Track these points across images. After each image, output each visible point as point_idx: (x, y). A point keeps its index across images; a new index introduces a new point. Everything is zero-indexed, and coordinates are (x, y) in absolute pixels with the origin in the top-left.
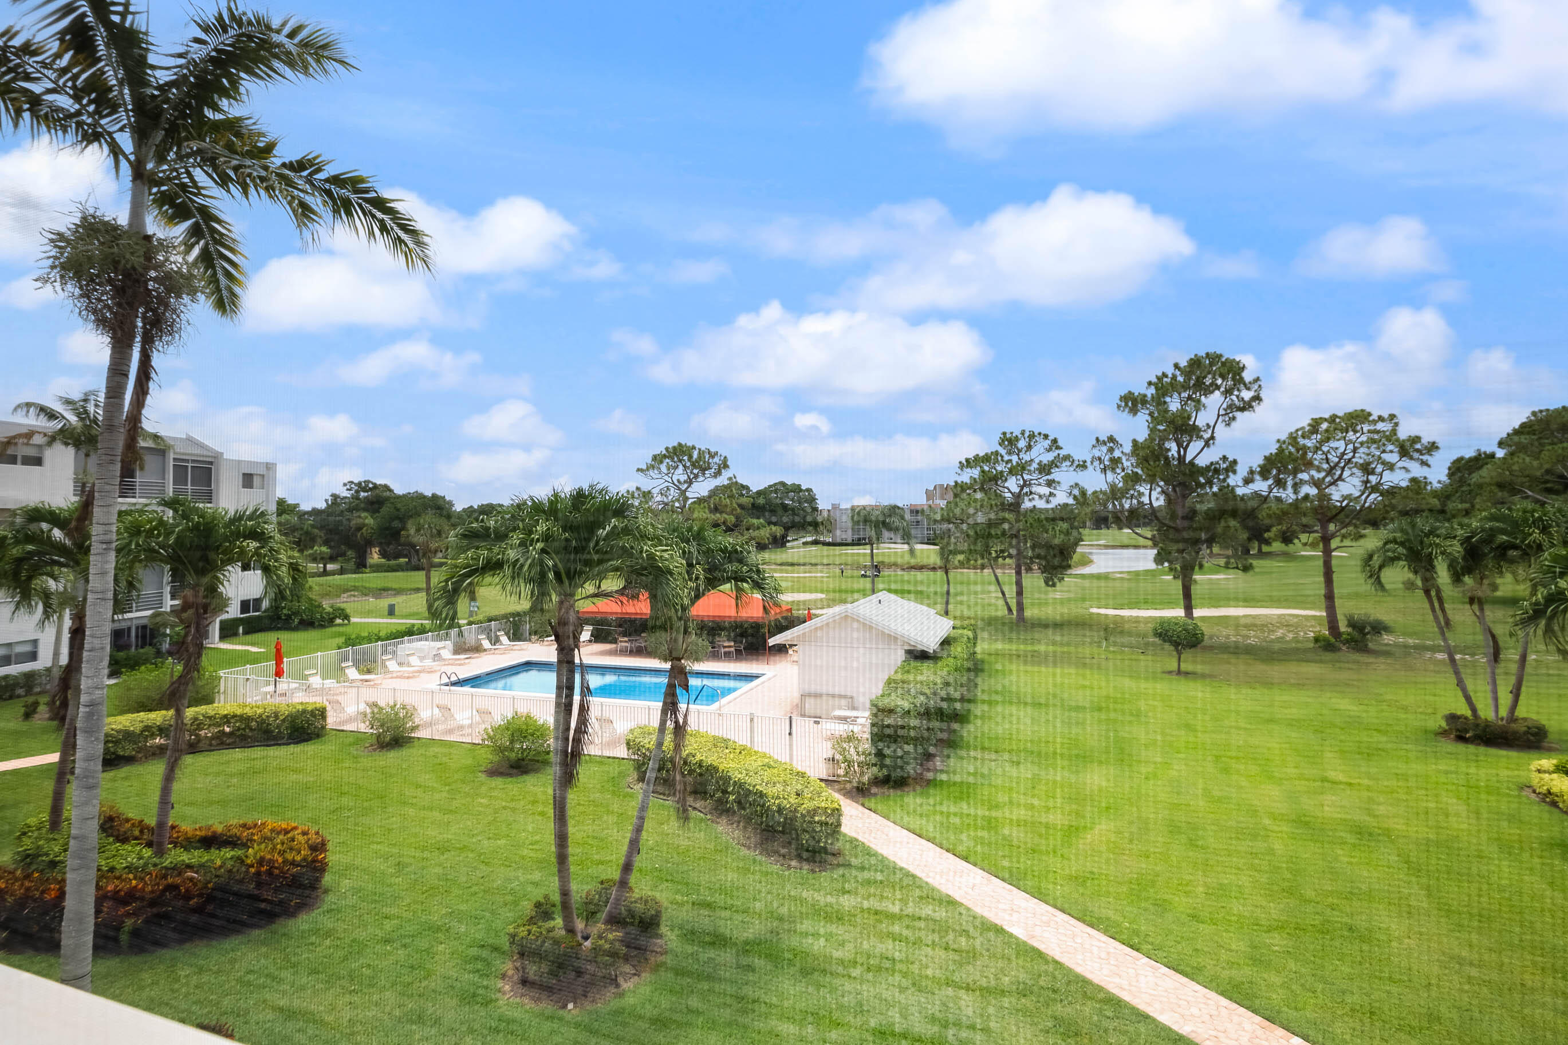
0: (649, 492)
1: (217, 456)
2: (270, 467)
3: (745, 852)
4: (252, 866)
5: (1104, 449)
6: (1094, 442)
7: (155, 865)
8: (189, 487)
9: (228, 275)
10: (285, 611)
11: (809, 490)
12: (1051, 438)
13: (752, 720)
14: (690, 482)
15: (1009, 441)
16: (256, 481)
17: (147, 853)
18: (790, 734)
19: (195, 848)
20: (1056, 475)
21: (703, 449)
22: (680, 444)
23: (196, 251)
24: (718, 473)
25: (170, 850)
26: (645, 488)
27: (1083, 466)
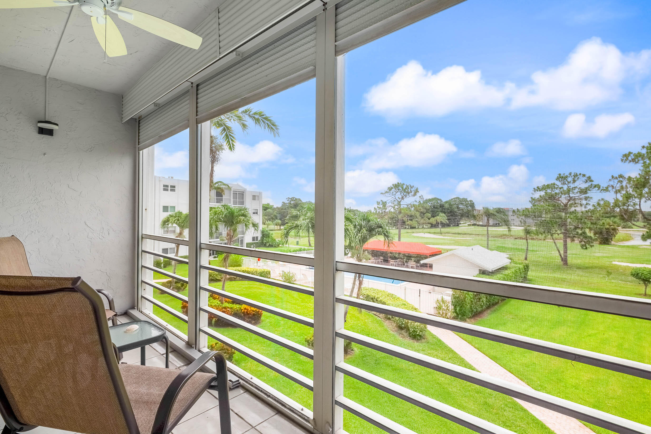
0: (386, 202)
1: (245, 190)
2: (260, 193)
3: (391, 332)
4: (243, 310)
5: (616, 181)
6: (611, 178)
7: (221, 306)
8: (238, 200)
9: (232, 140)
10: (265, 241)
11: (471, 201)
12: (587, 176)
13: (405, 289)
14: (403, 198)
15: (562, 178)
16: (256, 198)
17: (219, 302)
18: (419, 296)
19: (230, 303)
20: (589, 194)
21: (408, 185)
22: (398, 183)
23: (224, 134)
24: (415, 194)
25: (224, 303)
26: (384, 200)
27: (606, 190)
